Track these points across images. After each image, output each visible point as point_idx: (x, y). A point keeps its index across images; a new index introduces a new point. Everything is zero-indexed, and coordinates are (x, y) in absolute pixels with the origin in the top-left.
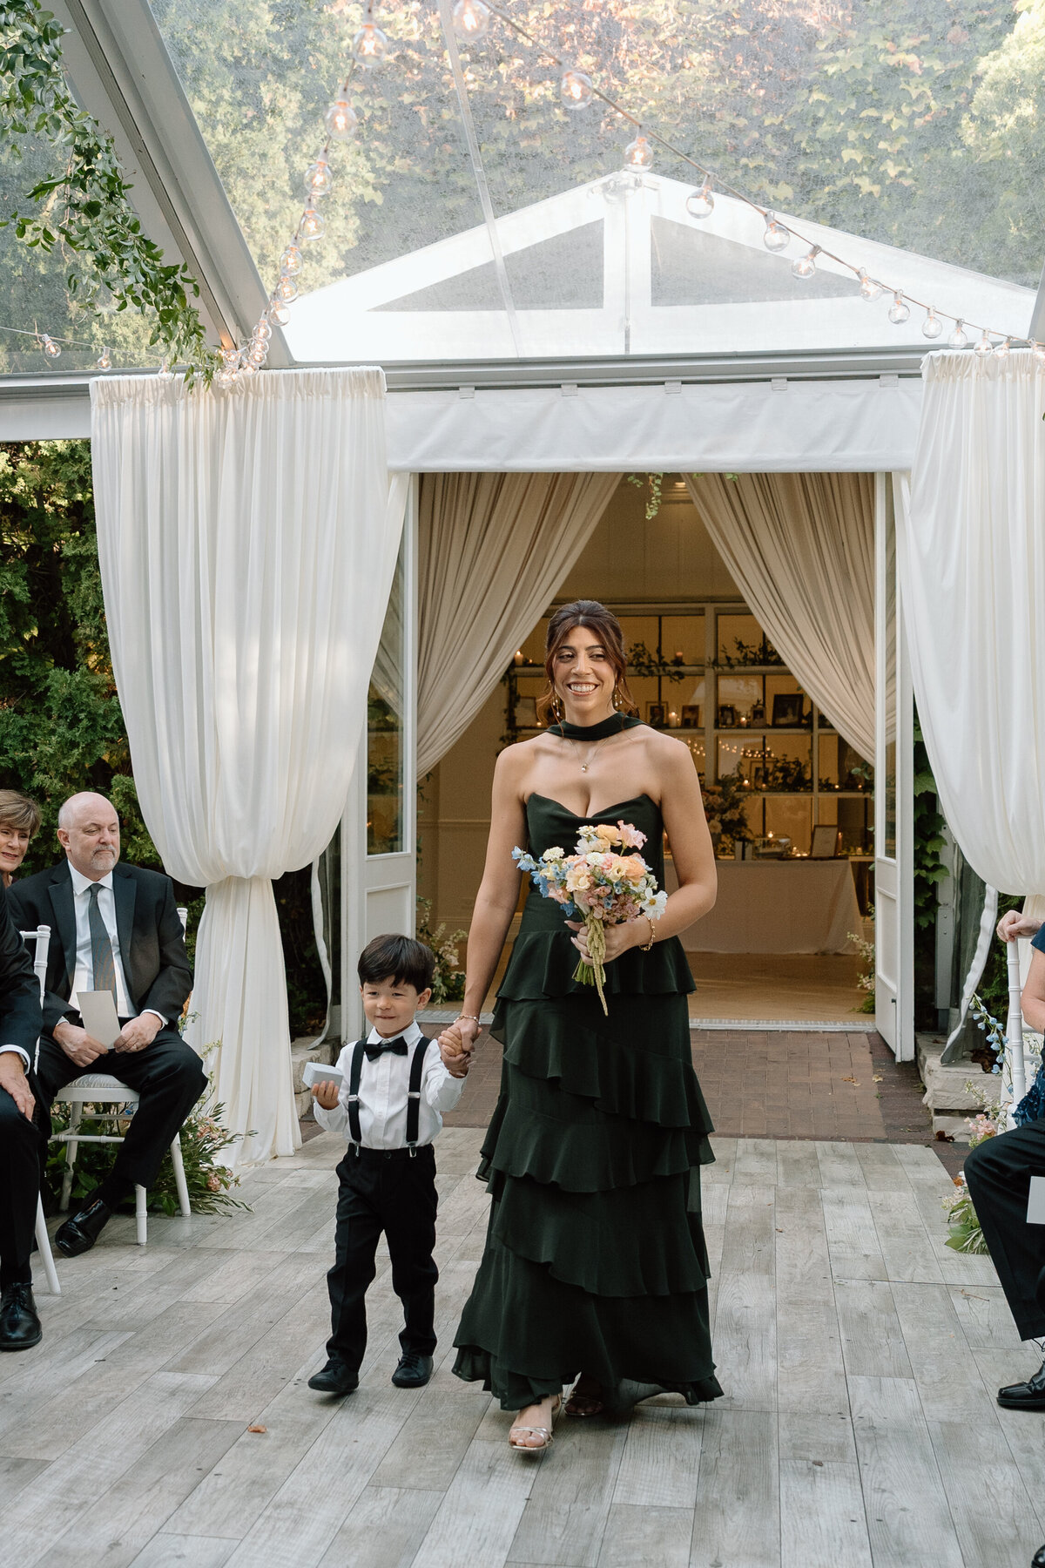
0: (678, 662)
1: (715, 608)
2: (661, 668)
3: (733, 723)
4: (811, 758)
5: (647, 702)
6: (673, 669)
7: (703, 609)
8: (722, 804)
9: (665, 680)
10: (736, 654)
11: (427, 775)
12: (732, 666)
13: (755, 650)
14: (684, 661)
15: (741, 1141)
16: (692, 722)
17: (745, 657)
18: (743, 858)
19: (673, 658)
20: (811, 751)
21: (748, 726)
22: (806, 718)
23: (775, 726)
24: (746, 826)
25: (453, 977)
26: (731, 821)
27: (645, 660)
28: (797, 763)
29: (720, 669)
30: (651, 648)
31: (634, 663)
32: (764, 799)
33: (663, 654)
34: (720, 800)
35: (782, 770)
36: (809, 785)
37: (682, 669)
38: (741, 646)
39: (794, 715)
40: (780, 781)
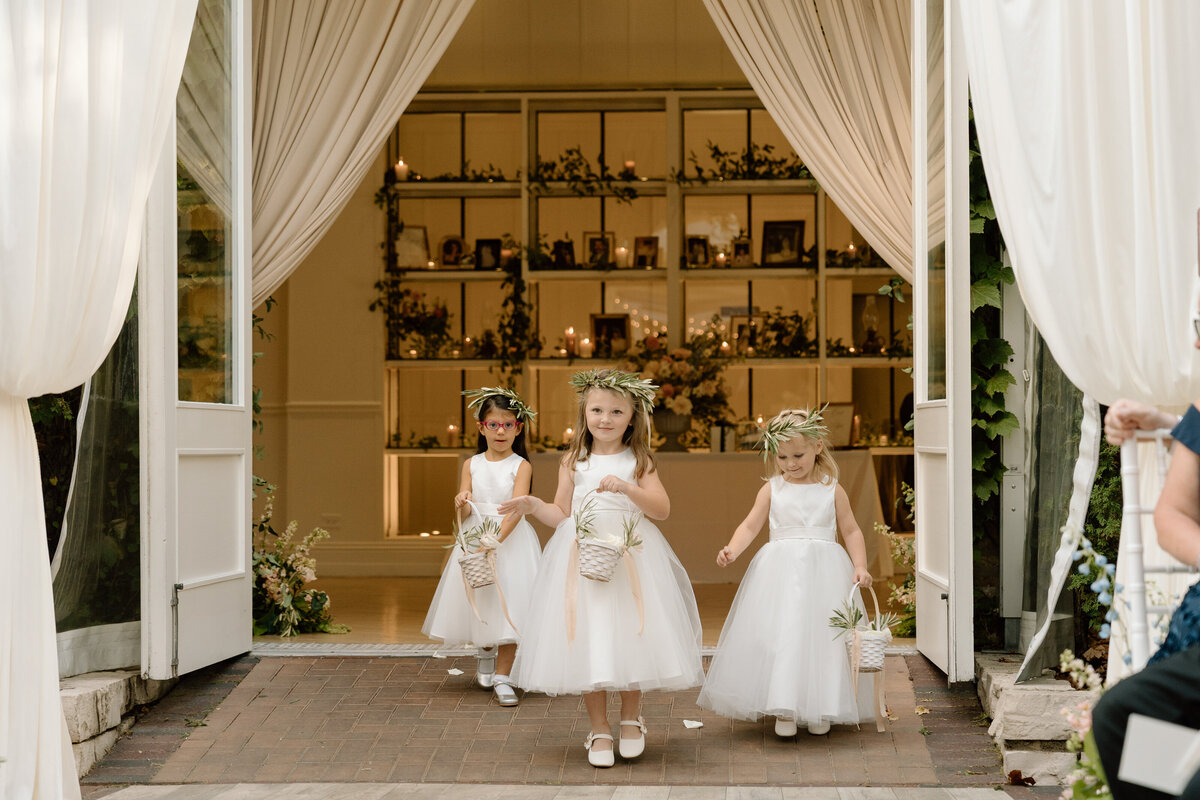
0: (628, 175)
1: (682, 99)
2: (604, 184)
3: (706, 261)
4: (816, 310)
5: (585, 233)
6: (622, 185)
7: (662, 101)
8: (692, 372)
9: (610, 202)
10: (710, 166)
11: (268, 303)
12: (704, 181)
13: (736, 158)
14: (637, 174)
15: (731, 789)
16: (649, 261)
17: (723, 168)
18: (723, 449)
19: (621, 169)
20: (815, 301)
21: (728, 266)
22: (807, 255)
23: (765, 265)
24: (725, 404)
25: (309, 598)
26: (705, 398)
27: (581, 172)
28: (797, 318)
29: (687, 185)
30: (591, 155)
31: (567, 176)
32: (750, 371)
33: (607, 164)
34: (689, 368)
35: (775, 327)
36: (813, 348)
37: (634, 184)
38: (716, 153)
39: (792, 249)
40: (774, 343)
